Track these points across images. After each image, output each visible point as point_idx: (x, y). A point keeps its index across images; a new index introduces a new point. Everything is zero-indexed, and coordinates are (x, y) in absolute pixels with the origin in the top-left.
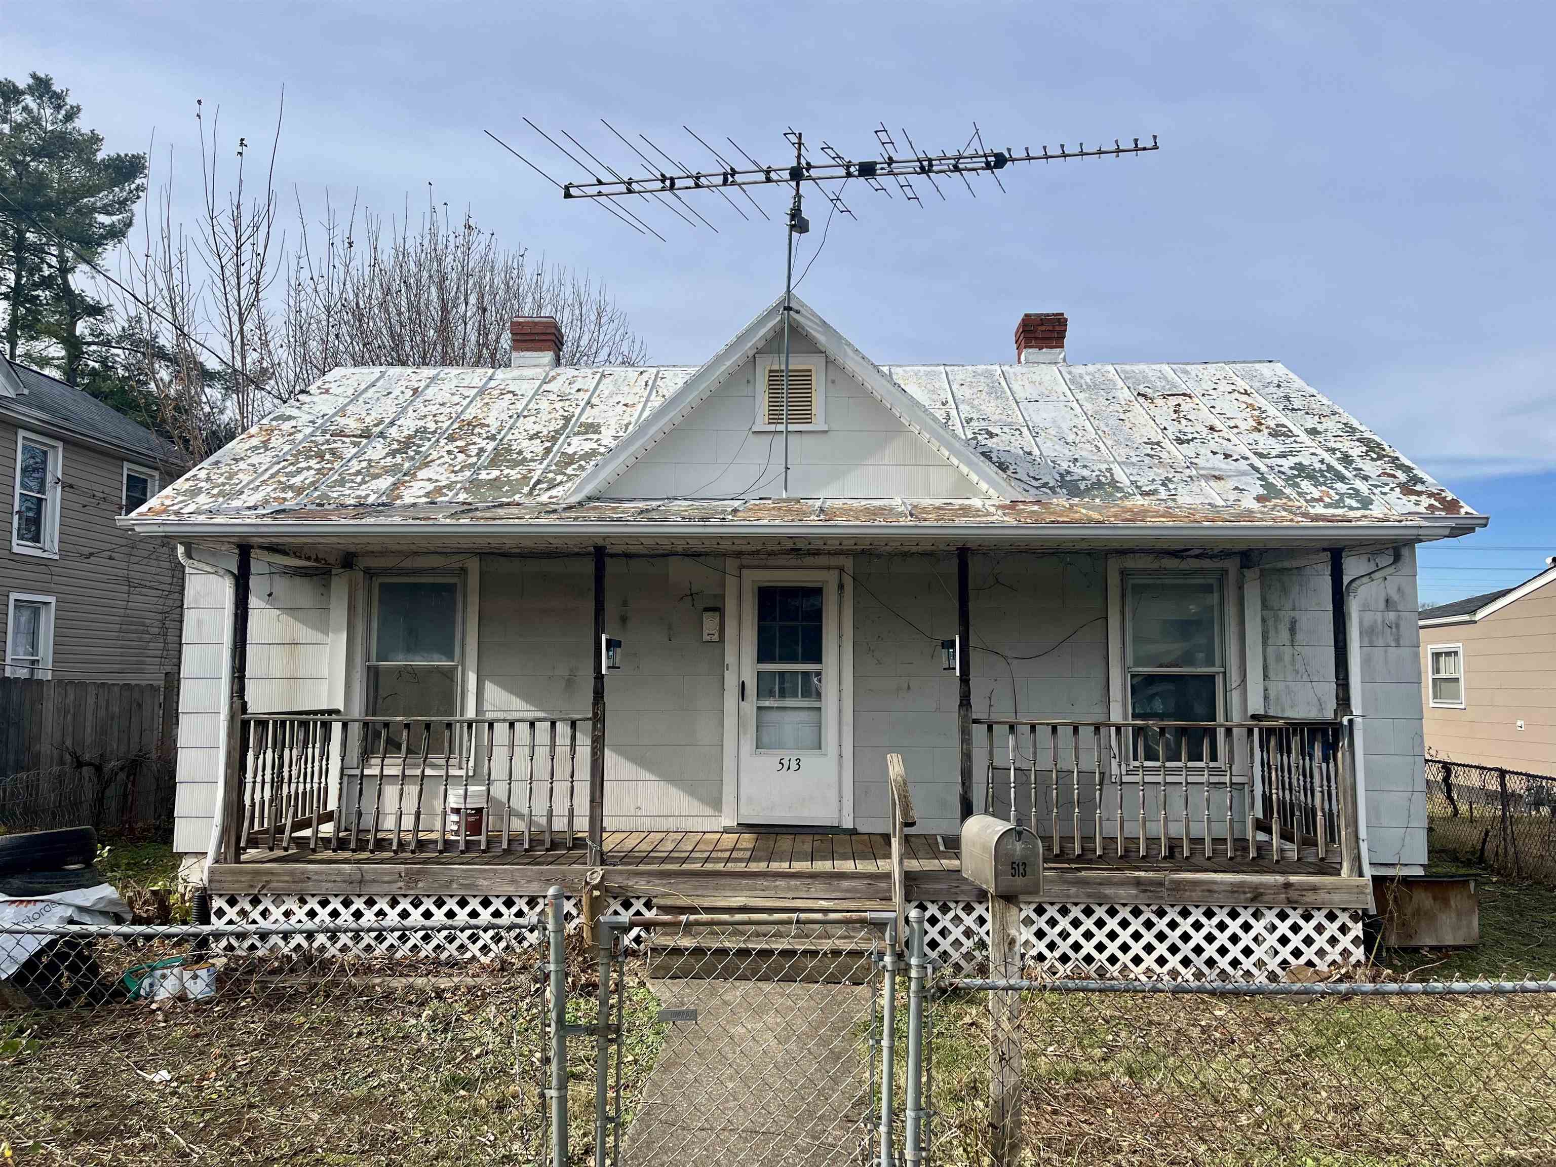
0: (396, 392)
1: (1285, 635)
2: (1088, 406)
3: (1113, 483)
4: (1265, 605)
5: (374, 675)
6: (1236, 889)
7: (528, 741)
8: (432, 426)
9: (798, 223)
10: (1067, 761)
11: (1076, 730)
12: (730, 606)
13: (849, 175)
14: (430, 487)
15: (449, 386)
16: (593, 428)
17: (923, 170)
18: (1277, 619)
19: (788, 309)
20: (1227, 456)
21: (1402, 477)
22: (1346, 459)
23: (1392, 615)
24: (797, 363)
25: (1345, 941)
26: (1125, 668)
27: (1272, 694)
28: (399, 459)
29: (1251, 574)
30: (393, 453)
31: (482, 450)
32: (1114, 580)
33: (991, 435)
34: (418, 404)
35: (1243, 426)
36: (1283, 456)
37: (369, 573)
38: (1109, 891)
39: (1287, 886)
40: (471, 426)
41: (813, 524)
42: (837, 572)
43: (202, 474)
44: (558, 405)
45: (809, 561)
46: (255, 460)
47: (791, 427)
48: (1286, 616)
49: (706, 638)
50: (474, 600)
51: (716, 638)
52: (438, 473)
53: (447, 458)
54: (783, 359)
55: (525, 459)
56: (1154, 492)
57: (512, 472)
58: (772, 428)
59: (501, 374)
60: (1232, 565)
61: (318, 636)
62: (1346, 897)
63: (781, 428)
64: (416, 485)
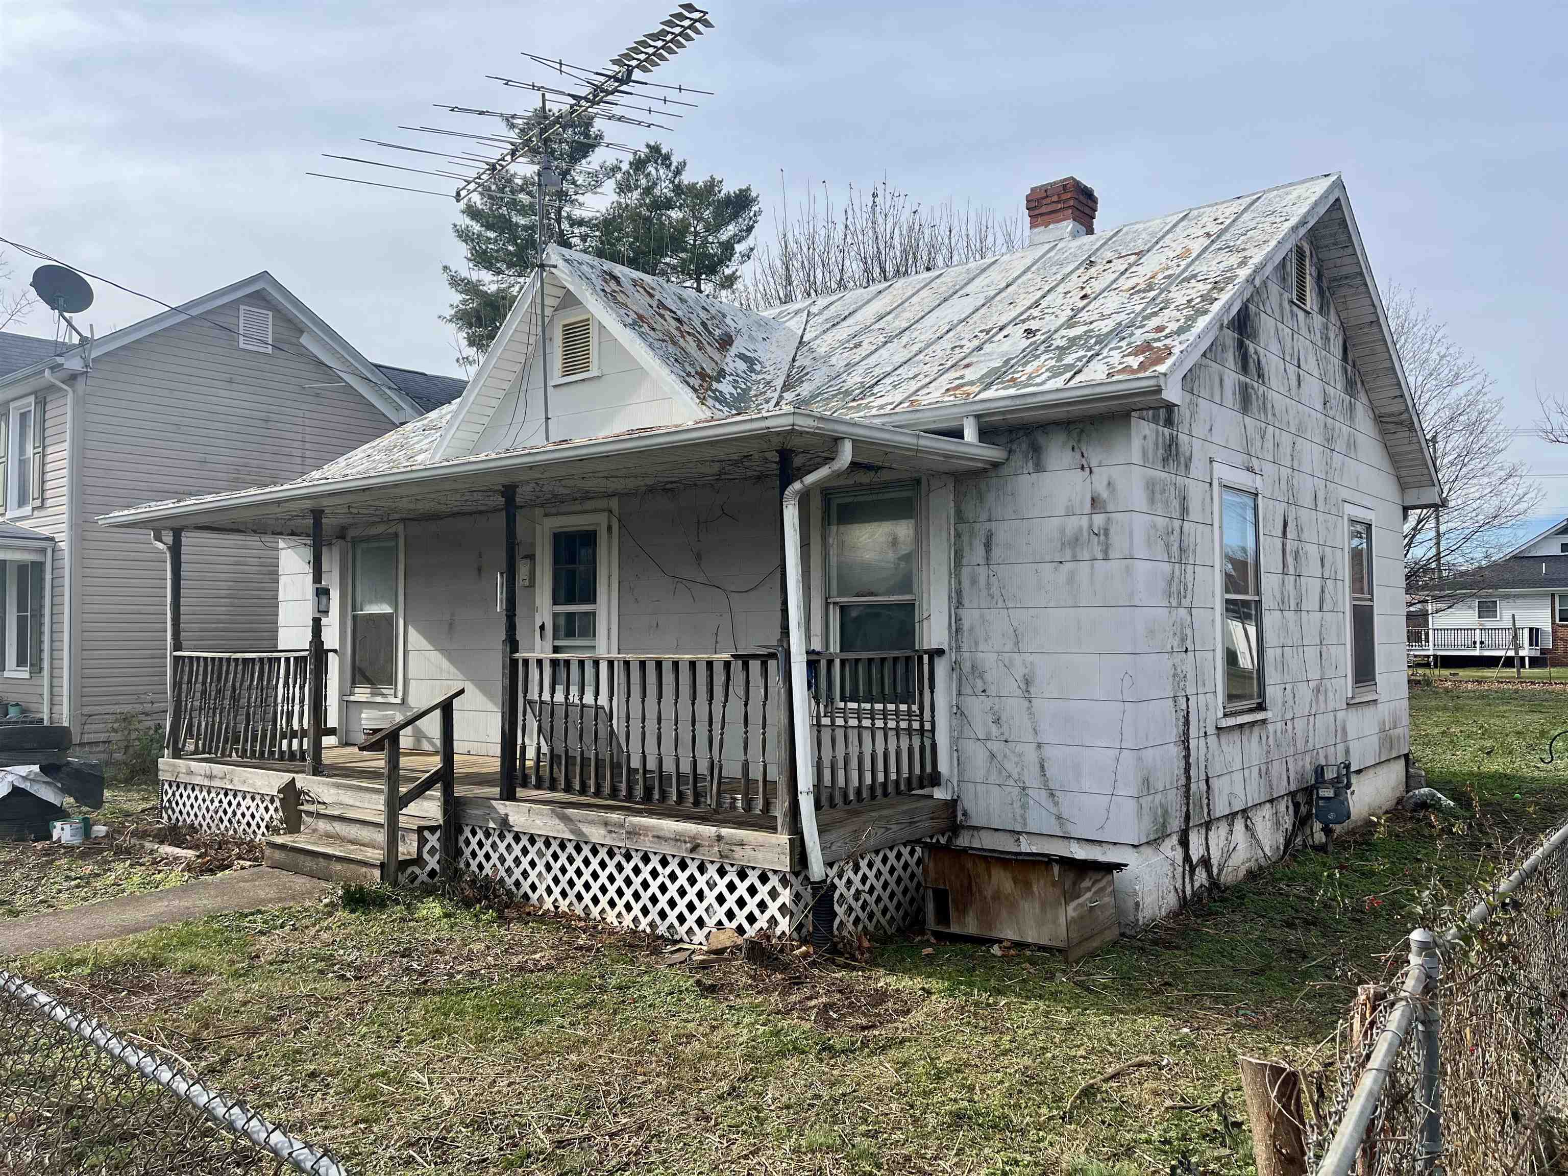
1: (980, 551)
2: (1006, 294)
4: (959, 517)
5: (356, 624)
6: (678, 838)
12: (538, 555)
18: (972, 534)
21: (1172, 329)
22: (1153, 314)
24: (580, 314)
25: (773, 908)
26: (824, 599)
32: (815, 502)
35: (1128, 285)
36: (1093, 321)
39: (719, 838)
42: (606, 514)
45: (588, 505)
47: (579, 377)
48: (981, 529)
50: (402, 557)
51: (527, 583)
58: (566, 380)
60: (925, 473)
62: (768, 856)
63: (572, 379)
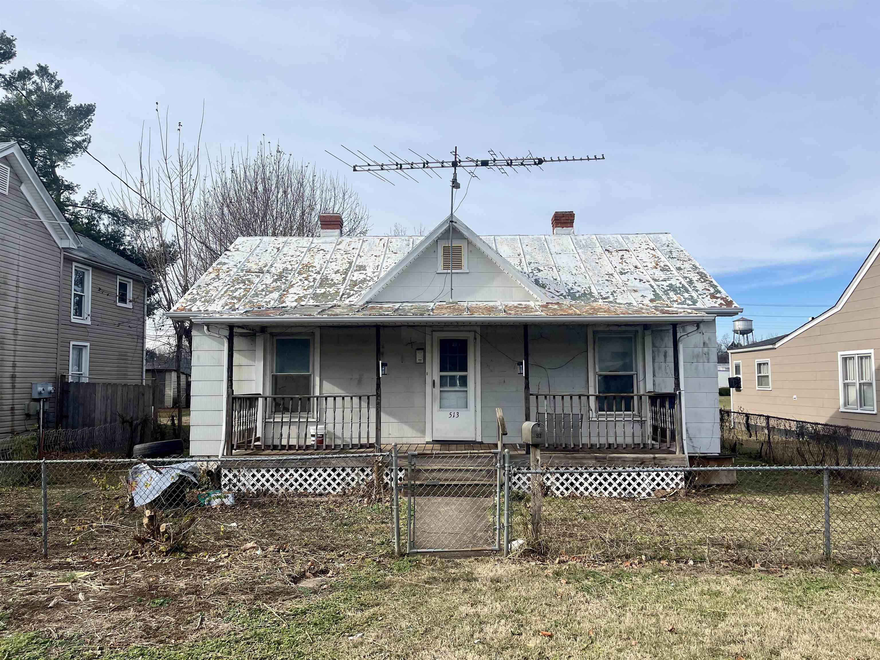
0: (270, 250)
1: (662, 358)
2: (583, 257)
3: (591, 293)
4: (654, 345)
5: (275, 380)
6: (634, 460)
7: (341, 406)
8: (290, 268)
9: (455, 184)
10: (567, 411)
11: (571, 398)
12: (428, 348)
13: (477, 165)
14: (296, 297)
15: (293, 246)
16: (362, 268)
17: (508, 164)
18: (659, 351)
19: (452, 222)
20: (641, 280)
21: (712, 290)
22: (691, 282)
23: (706, 349)
24: (456, 243)
25: (677, 480)
26: (595, 373)
27: (657, 383)
28: (279, 284)
29: (648, 332)
30: (275, 281)
31: (315, 279)
32: (590, 336)
33: (539, 271)
34: (281, 255)
35: (650, 266)
36: (664, 280)
37: (272, 335)
38: (585, 461)
39: (654, 458)
40: (308, 267)
41: (465, 316)
42: (473, 333)
43: (195, 292)
44: (345, 256)
45: (462, 328)
46: (215, 284)
47: (454, 271)
48: (662, 350)
49: (418, 361)
50: (318, 345)
51: (422, 361)
52: (297, 290)
53: (300, 283)
54: (450, 243)
55: (335, 283)
56: (608, 297)
57: (331, 290)
58: (446, 271)
59: (316, 240)
60: (640, 329)
61: (250, 363)
62: (677, 462)
63: (449, 271)
64: (290, 296)
